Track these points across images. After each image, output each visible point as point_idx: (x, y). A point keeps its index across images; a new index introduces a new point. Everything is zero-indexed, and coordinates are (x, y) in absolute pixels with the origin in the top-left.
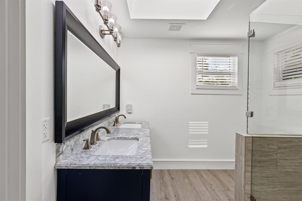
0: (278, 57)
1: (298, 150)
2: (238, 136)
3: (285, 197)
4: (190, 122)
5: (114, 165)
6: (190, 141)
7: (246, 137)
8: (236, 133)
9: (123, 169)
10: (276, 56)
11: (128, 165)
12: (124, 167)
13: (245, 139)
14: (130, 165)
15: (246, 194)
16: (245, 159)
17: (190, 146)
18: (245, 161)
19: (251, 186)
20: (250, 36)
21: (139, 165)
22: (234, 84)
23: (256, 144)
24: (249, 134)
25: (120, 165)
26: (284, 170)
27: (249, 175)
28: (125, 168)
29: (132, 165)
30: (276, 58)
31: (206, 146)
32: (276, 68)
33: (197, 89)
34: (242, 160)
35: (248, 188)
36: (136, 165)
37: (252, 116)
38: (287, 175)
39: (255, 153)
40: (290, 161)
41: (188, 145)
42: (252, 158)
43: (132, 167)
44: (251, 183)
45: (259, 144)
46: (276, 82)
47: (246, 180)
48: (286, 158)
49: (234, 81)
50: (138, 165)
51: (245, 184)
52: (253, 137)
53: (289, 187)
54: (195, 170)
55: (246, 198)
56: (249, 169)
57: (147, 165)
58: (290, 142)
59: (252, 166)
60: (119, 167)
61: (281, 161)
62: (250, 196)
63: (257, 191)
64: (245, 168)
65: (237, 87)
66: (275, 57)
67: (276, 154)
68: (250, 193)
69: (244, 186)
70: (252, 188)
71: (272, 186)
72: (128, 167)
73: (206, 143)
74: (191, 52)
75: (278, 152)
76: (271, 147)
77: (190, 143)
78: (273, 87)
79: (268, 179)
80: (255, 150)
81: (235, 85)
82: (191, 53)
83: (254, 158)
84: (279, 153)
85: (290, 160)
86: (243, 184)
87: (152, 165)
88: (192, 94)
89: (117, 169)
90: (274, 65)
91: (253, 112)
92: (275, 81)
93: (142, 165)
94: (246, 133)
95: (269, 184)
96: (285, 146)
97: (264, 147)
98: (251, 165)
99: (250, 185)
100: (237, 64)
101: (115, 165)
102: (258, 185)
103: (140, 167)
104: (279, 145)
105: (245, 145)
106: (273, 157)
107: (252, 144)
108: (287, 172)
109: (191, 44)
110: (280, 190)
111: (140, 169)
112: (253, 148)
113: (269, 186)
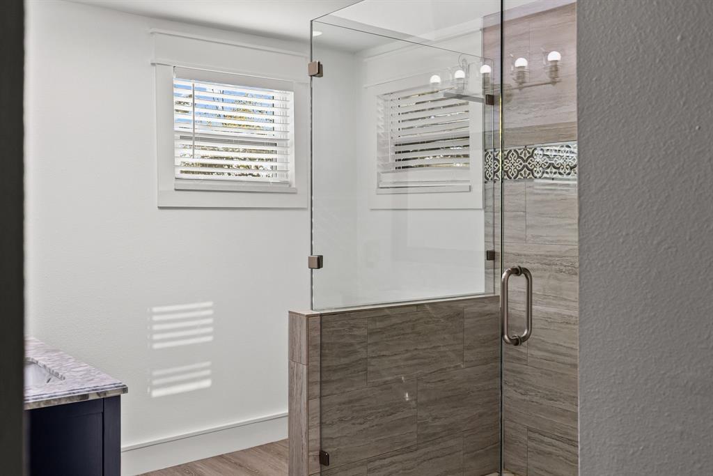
0: (385, 107)
1: (402, 332)
2: (293, 316)
3: (382, 438)
4: (155, 309)
5: (33, 399)
6: (156, 373)
7: (308, 316)
8: (290, 312)
9: (60, 404)
10: (380, 101)
11: (70, 394)
12: (60, 399)
13: (308, 320)
14: (74, 393)
15: (311, 451)
16: (308, 369)
17: (156, 393)
18: (308, 374)
19: (321, 429)
20: (314, 76)
21: (96, 390)
22: (287, 176)
23: (328, 330)
24: (316, 310)
25: (49, 397)
26: (380, 379)
27: (315, 403)
28: (63, 402)
29: (78, 392)
30: (382, 108)
31: (207, 383)
32: (382, 136)
33: (176, 190)
34: (303, 373)
35: (315, 435)
36: (89, 391)
37: (320, 265)
38: (386, 389)
39: (327, 351)
40: (390, 358)
41: (149, 390)
42: (321, 363)
43: (78, 396)
44: (321, 423)
45: (334, 329)
46: (383, 173)
47: (310, 418)
48: (382, 353)
49: (287, 167)
50: (93, 390)
51: (309, 428)
52: (321, 315)
53: (388, 415)
54: (179, 466)
55: (311, 460)
56: (316, 390)
57: (113, 386)
58: (388, 316)
59: (321, 382)
60: (47, 402)
61: (373, 362)
62: (317, 453)
63: (332, 438)
64: (308, 390)
65: (294, 186)
66: (378, 104)
67: (366, 347)
68: (318, 445)
69: (308, 433)
70: (323, 432)
71: (359, 421)
72: (69, 398)
73: (208, 372)
74: (154, 62)
75: (369, 342)
76: (356, 332)
77: (155, 382)
78: (376, 187)
79: (352, 406)
80: (328, 343)
81: (289, 180)
82: (153, 64)
83: (324, 364)
84: (369, 344)
85: (389, 356)
86: (304, 429)
87: (125, 386)
88: (160, 208)
89: (43, 406)
90: (378, 127)
91: (322, 257)
92: (380, 170)
93: (102, 389)
94: (310, 308)
95: (353, 418)
96: (379, 328)
97: (343, 336)
98: (319, 380)
99: (319, 428)
100: (291, 113)
101: (36, 399)
102: (332, 424)
103: (98, 394)
104: (370, 327)
105: (308, 336)
106: (360, 356)
107: (321, 332)
108: (385, 383)
109: (152, 33)
110: (373, 426)
111: (98, 397)
112: (323, 340)
113: (353, 421)
